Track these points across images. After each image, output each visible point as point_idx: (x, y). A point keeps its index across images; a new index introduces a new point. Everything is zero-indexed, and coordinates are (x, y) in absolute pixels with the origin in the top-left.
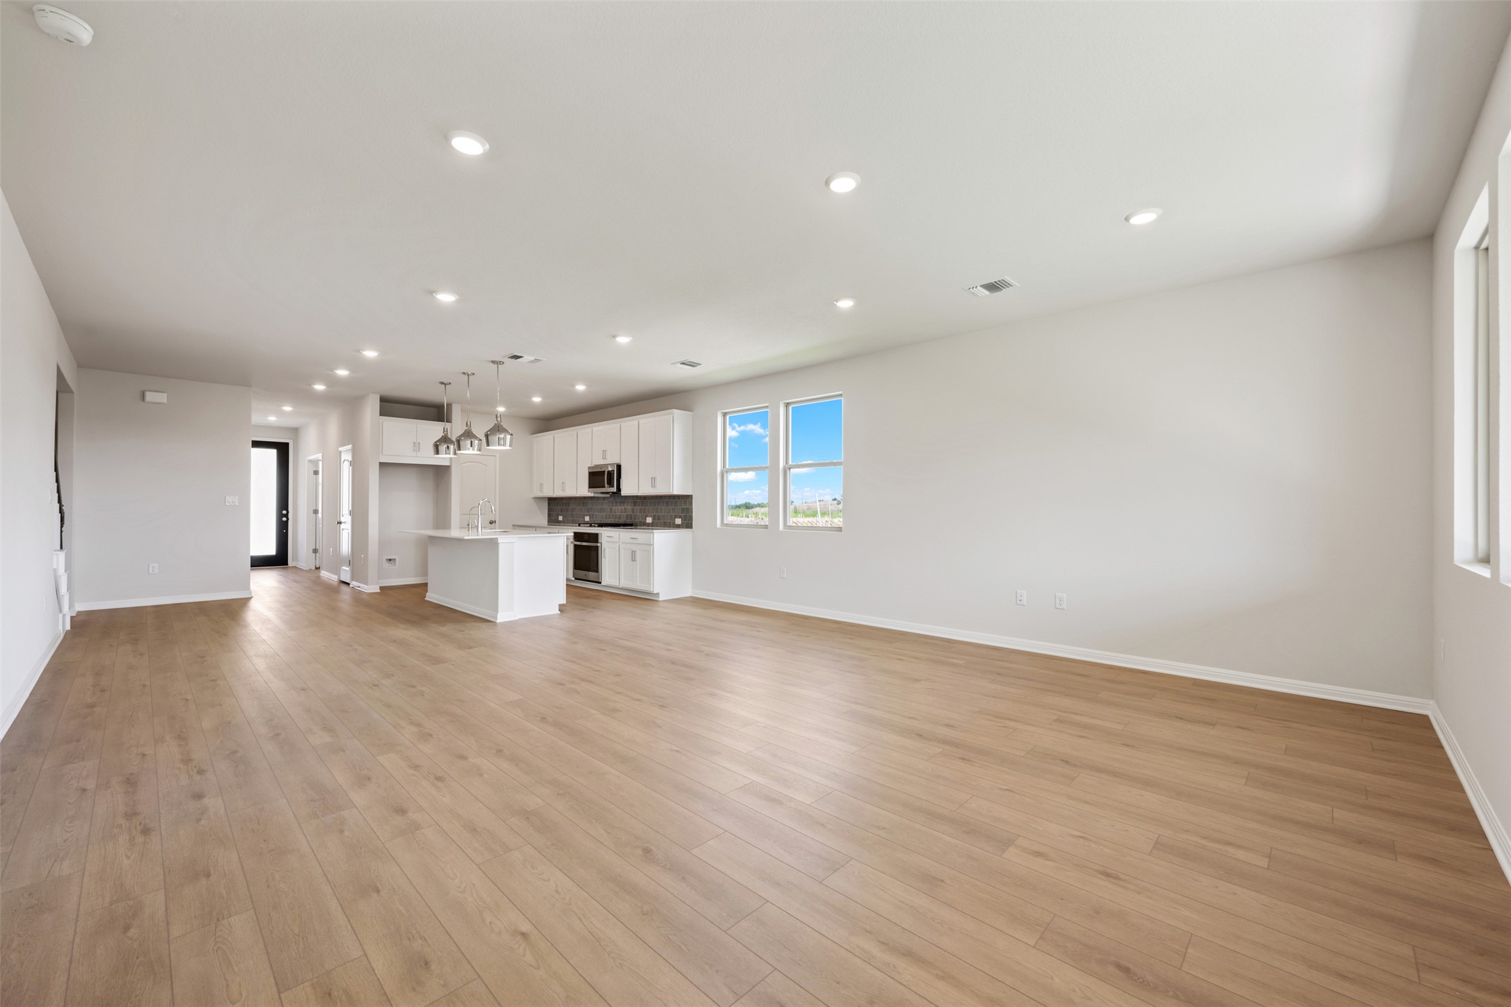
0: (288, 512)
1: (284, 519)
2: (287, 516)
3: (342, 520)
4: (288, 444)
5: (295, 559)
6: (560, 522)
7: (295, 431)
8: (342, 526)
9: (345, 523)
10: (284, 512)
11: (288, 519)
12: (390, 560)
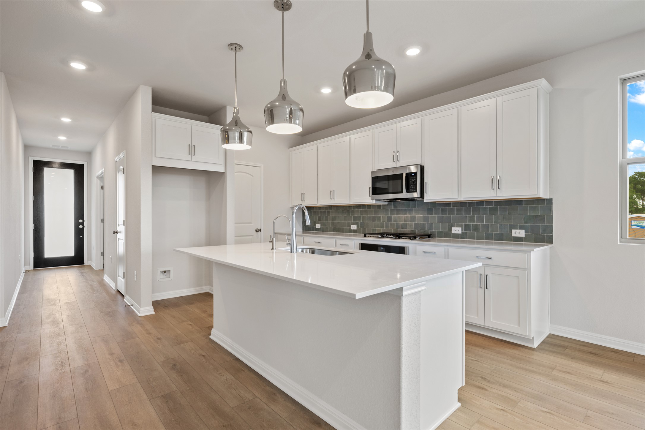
0: (84, 221)
1: (81, 227)
2: (83, 224)
3: (119, 230)
4: (83, 165)
5: (90, 259)
6: (317, 230)
7: (89, 154)
8: (119, 236)
9: (120, 232)
10: (81, 221)
11: (84, 227)
12: (165, 272)
